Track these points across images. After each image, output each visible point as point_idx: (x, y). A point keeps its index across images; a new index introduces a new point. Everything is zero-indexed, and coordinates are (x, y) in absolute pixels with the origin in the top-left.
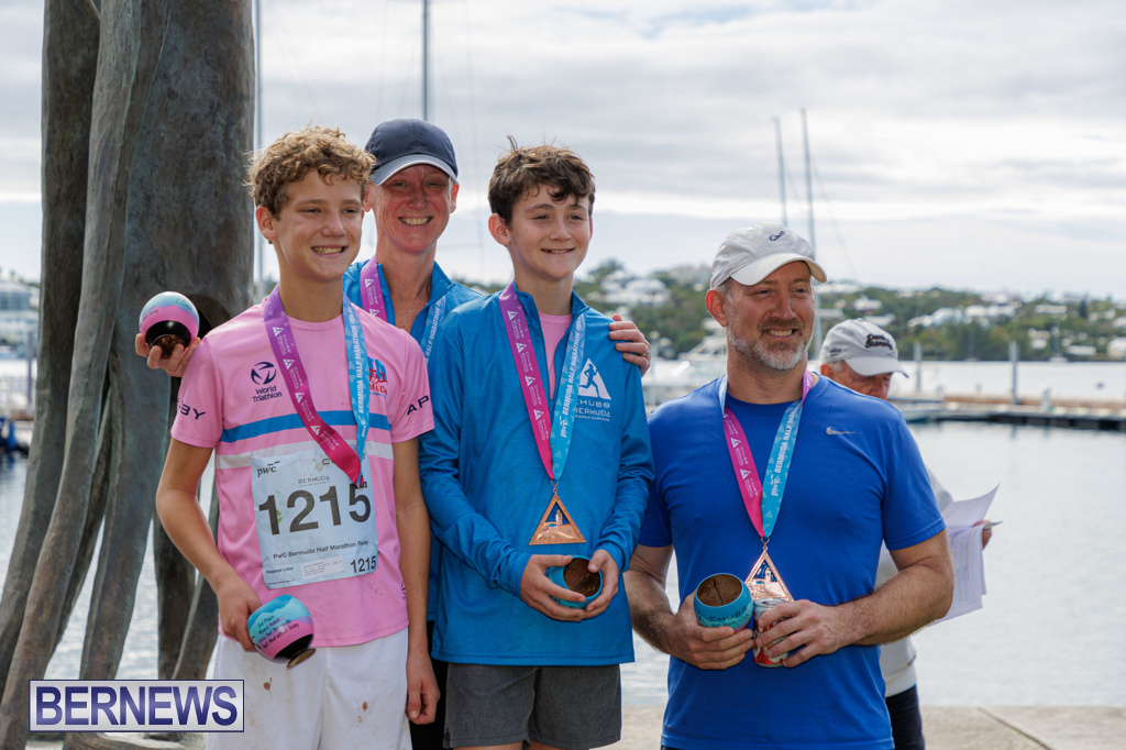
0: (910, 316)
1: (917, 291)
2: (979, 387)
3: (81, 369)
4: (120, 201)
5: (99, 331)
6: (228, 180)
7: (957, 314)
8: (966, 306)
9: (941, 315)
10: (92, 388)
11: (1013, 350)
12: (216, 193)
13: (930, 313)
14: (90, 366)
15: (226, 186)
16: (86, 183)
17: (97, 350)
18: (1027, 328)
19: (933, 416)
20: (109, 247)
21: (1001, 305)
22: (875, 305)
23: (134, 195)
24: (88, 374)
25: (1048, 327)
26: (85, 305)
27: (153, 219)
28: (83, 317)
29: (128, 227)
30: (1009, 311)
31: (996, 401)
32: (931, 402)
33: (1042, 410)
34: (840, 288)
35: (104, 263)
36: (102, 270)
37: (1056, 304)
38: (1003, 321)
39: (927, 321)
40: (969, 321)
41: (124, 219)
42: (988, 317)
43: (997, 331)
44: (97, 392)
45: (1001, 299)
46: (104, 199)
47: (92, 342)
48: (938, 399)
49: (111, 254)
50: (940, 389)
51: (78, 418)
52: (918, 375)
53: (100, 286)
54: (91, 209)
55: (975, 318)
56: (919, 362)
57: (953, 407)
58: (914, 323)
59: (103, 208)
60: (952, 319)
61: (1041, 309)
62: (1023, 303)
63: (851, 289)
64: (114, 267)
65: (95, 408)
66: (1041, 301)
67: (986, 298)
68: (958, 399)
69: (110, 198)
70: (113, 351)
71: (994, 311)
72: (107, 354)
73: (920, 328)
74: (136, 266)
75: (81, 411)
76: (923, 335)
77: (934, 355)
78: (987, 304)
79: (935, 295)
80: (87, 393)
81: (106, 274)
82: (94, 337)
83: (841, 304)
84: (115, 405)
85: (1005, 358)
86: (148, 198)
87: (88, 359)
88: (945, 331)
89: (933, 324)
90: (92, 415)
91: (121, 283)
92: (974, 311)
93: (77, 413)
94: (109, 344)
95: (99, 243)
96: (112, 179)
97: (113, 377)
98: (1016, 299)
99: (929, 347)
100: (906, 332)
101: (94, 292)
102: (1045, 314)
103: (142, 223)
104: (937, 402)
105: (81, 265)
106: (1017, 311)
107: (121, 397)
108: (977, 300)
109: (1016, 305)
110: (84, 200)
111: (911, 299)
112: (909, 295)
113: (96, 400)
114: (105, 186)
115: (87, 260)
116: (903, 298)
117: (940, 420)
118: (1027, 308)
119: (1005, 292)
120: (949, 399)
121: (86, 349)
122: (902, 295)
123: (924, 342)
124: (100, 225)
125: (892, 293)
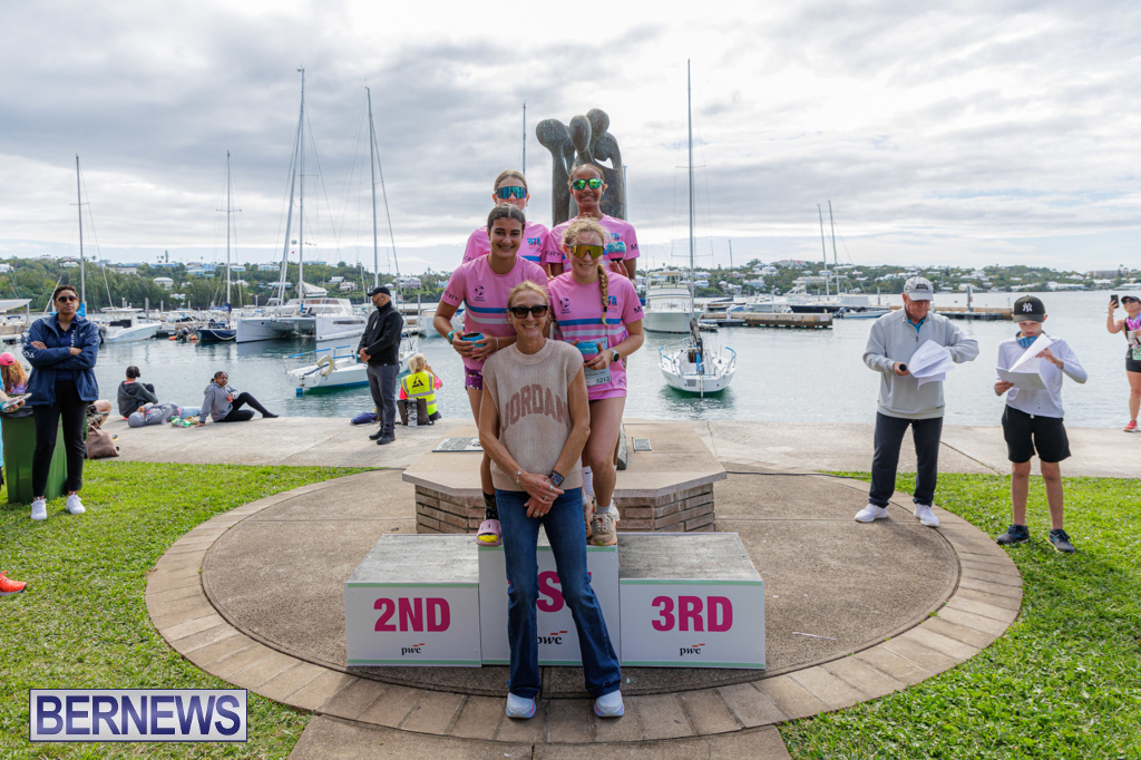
1: (877, 267)
9: (887, 276)
13: (884, 275)
22: (860, 273)
34: (846, 267)
39: (882, 278)
58: (877, 279)
63: (850, 267)
67: (906, 269)
73: (879, 282)
76: (880, 284)
77: (884, 292)
79: (885, 268)
89: (884, 280)
108: (902, 270)
111: (875, 270)
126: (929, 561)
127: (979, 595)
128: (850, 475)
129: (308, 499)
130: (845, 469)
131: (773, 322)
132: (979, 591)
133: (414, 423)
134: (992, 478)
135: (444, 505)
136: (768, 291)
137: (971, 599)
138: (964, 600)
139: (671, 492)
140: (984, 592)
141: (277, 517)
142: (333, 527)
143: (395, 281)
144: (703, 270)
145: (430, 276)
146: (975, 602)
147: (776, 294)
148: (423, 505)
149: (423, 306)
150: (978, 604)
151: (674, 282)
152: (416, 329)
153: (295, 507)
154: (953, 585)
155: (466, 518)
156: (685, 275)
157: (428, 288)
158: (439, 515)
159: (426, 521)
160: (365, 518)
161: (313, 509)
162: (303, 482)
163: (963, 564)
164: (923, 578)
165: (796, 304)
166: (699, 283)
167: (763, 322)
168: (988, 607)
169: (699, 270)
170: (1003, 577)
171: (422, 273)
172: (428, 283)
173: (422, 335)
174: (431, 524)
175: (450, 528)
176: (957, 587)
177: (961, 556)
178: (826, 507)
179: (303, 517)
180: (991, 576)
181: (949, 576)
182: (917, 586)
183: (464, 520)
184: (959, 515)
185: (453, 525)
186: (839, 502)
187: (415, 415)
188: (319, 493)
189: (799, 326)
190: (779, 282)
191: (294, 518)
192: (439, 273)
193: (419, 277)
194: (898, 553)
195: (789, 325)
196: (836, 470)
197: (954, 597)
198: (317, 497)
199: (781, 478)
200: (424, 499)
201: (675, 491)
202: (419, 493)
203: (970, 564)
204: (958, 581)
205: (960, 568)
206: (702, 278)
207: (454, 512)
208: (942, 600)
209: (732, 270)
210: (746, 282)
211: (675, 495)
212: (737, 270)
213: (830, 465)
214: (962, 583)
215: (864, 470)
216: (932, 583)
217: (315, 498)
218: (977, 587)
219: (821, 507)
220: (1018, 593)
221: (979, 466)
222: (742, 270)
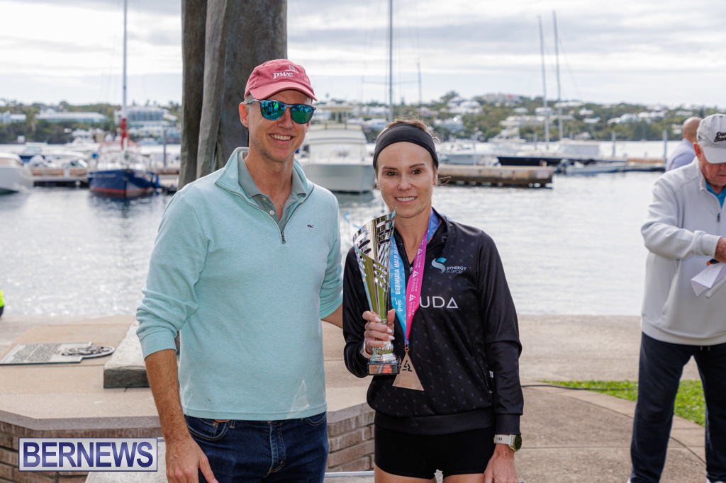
0: (609, 118)
1: (612, 105)
2: (646, 154)
3: (203, 141)
4: (222, 56)
5: (212, 122)
6: (275, 45)
7: (634, 117)
8: (639, 113)
9: (625, 117)
10: (209, 151)
11: (665, 135)
12: (269, 52)
13: (619, 116)
14: (208, 140)
15: (274, 48)
16: (204, 47)
17: (212, 132)
18: (671, 123)
19: (621, 169)
20: (217, 79)
21: (657, 111)
22: (590, 112)
23: (228, 53)
24: (207, 144)
26: (205, 110)
27: (237, 65)
28: (204, 115)
29: (226, 70)
30: (661, 114)
31: (655, 161)
32: (620, 162)
34: (571, 104)
35: (214, 88)
36: (213, 91)
38: (658, 120)
39: (618, 120)
40: (640, 120)
41: (224, 66)
42: (650, 118)
43: (655, 125)
44: (212, 153)
45: (658, 108)
46: (214, 55)
47: (209, 128)
48: (625, 160)
49: (219, 83)
50: (625, 155)
51: (203, 166)
52: (614, 148)
53: (212, 99)
54: (207, 61)
55: (643, 118)
56: (614, 142)
57: (632, 164)
58: (611, 121)
59: (214, 59)
60: (631, 119)
61: (679, 113)
62: (669, 111)
63: (577, 104)
64: (219, 90)
65: (211, 161)
66: (679, 109)
67: (649, 108)
68: (635, 160)
69: (217, 54)
70: (219, 133)
71: (653, 115)
72: (217, 134)
73: (614, 124)
74: (229, 89)
75: (204, 163)
76: (616, 128)
77: (622, 138)
78: (651, 111)
79: (622, 107)
80: (207, 153)
81: (216, 93)
82: (210, 125)
83: (572, 112)
84: (220, 160)
85: (660, 139)
86: (235, 55)
87: (207, 136)
88: (627, 125)
89: (621, 122)
90: (209, 164)
91: (223, 97)
92: (643, 115)
93: (202, 163)
94: (217, 129)
95: (212, 78)
96: (218, 45)
97: (219, 145)
98: (665, 108)
99: (619, 134)
100: (606, 126)
101: (210, 102)
102: (681, 116)
103: (232, 67)
104: (622, 162)
105: (202, 89)
106: (666, 114)
107: (223, 155)
108: (644, 109)
109: (666, 112)
110: (203, 56)
111: (610, 109)
112: (608, 107)
113: (212, 157)
114: (214, 49)
115: (205, 86)
116: (606, 109)
117: (625, 171)
119: (659, 105)
120: (630, 160)
121: (206, 131)
122: (605, 107)
123: (617, 131)
124: (212, 68)
125: (600, 106)
128: (584, 386)
130: (577, 378)
131: (474, 179)
136: (466, 135)
139: (352, 415)
144: (381, 105)
147: (478, 139)
151: (340, 121)
156: (356, 111)
165: (506, 154)
166: (373, 123)
167: (461, 178)
169: (374, 104)
178: (554, 430)
186: (572, 422)
189: (508, 183)
190: (484, 124)
195: (495, 182)
196: (566, 379)
201: (357, 414)
206: (379, 116)
209: (420, 106)
210: (438, 122)
211: (357, 418)
212: (426, 106)
213: (557, 373)
215: (602, 379)
219: (548, 430)
222: (434, 106)
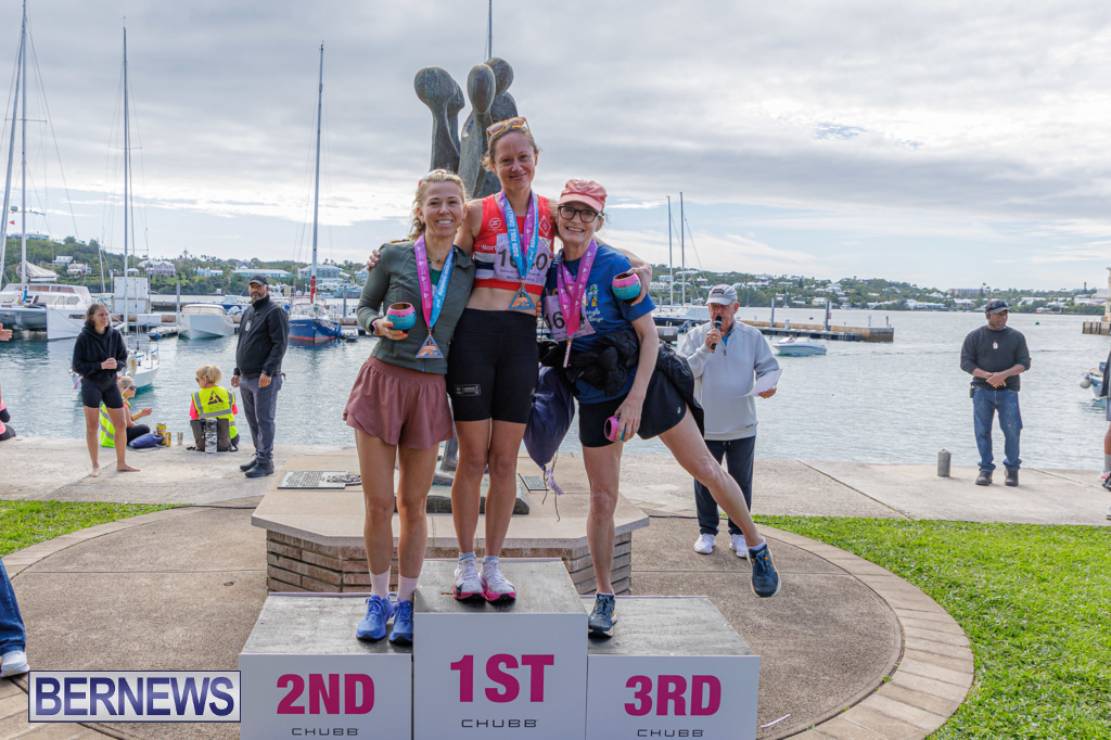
11: (771, 301)
18: (775, 291)
21: (763, 281)
25: (784, 292)
30: (766, 283)
33: (785, 329)
37: (789, 281)
38: (764, 288)
43: (762, 292)
45: (763, 278)
61: (781, 283)
62: (773, 280)
66: (782, 279)
67: (756, 277)
71: (760, 283)
78: (758, 280)
83: (691, 281)
98: (770, 278)
102: (783, 285)
106: (770, 284)
108: (753, 278)
109: (770, 281)
111: (722, 277)
116: (719, 277)
118: (774, 281)
119: (765, 275)
126: (867, 619)
127: (928, 657)
129: (101, 544)
132: (927, 652)
133: (213, 449)
134: (903, 523)
135: (308, 556)
137: (923, 661)
138: (914, 662)
140: (933, 653)
141: (67, 567)
142: (147, 581)
143: (142, 264)
145: (186, 261)
146: (927, 665)
148: (278, 555)
149: (184, 299)
150: (930, 666)
152: (175, 329)
153: (87, 555)
154: (899, 645)
155: (340, 572)
157: (184, 276)
158: (299, 567)
159: (281, 575)
160: (183, 570)
161: (111, 557)
162: (86, 522)
163: (903, 621)
164: (866, 639)
168: (941, 670)
170: (948, 636)
171: (177, 257)
172: (184, 270)
173: (182, 337)
174: (289, 579)
175: (316, 584)
176: (903, 649)
177: (898, 612)
179: (102, 568)
180: (936, 636)
181: (892, 635)
182: (861, 647)
183: (336, 575)
184: (884, 566)
185: (321, 580)
187: (214, 438)
188: (113, 536)
191: (89, 569)
192: (199, 257)
193: (172, 261)
194: (831, 610)
197: (904, 659)
198: (113, 542)
199: (677, 522)
200: (279, 549)
202: (273, 540)
203: (910, 622)
204: (903, 641)
205: (901, 627)
207: (323, 564)
208: (892, 663)
214: (907, 644)
216: (876, 643)
217: (109, 544)
218: (924, 648)
220: (967, 653)
221: (887, 510)
